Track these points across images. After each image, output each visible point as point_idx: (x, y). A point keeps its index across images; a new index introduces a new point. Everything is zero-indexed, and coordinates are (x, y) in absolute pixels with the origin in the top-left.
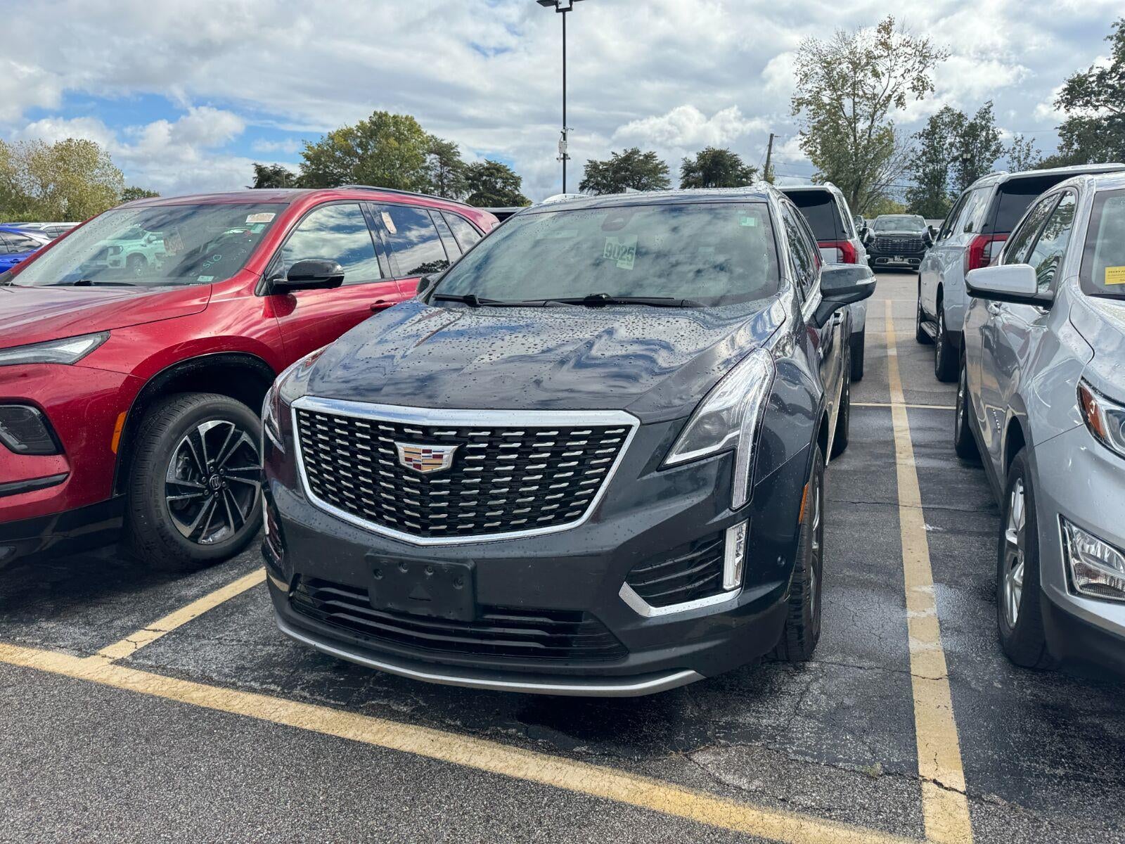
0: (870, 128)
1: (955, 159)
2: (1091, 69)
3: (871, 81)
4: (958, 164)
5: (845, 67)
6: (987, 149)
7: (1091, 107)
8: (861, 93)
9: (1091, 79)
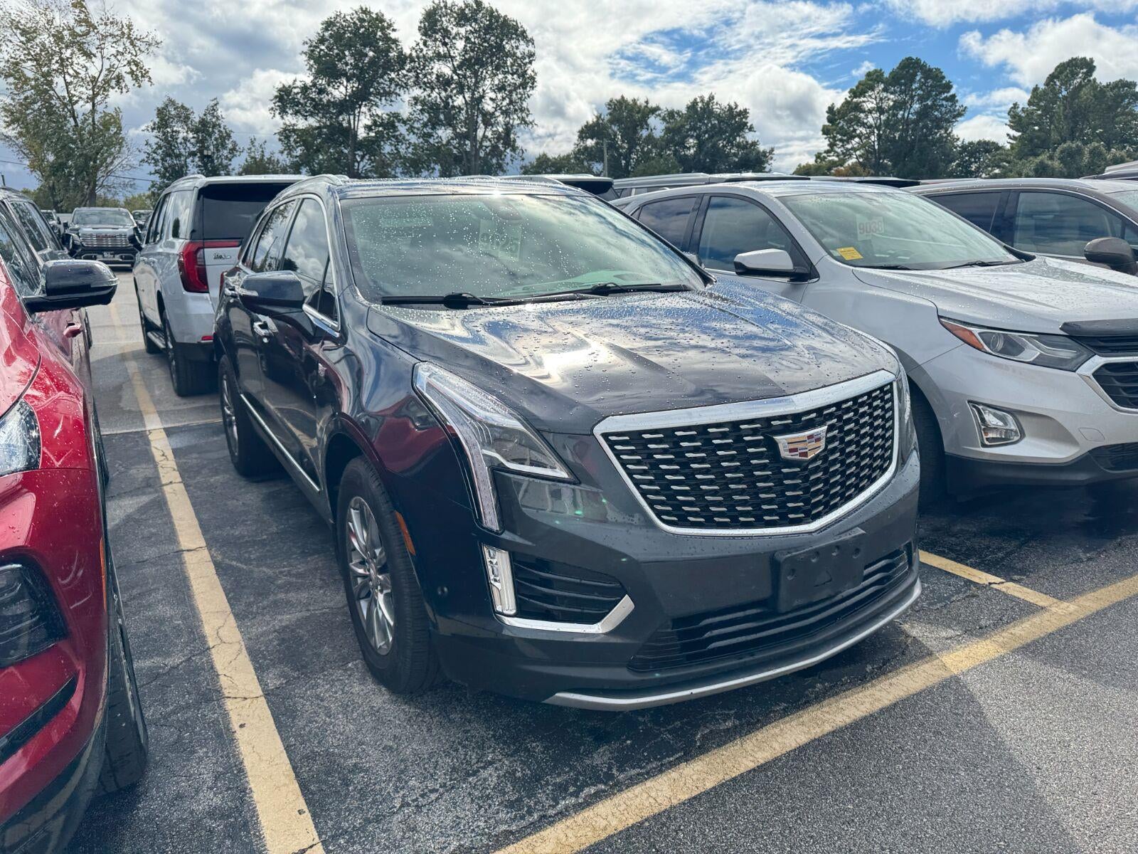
0: (93, 111)
1: (193, 154)
2: (295, 81)
3: (82, 60)
4: (197, 159)
5: (45, 38)
6: (224, 146)
7: (301, 117)
8: (71, 72)
9: (296, 91)
